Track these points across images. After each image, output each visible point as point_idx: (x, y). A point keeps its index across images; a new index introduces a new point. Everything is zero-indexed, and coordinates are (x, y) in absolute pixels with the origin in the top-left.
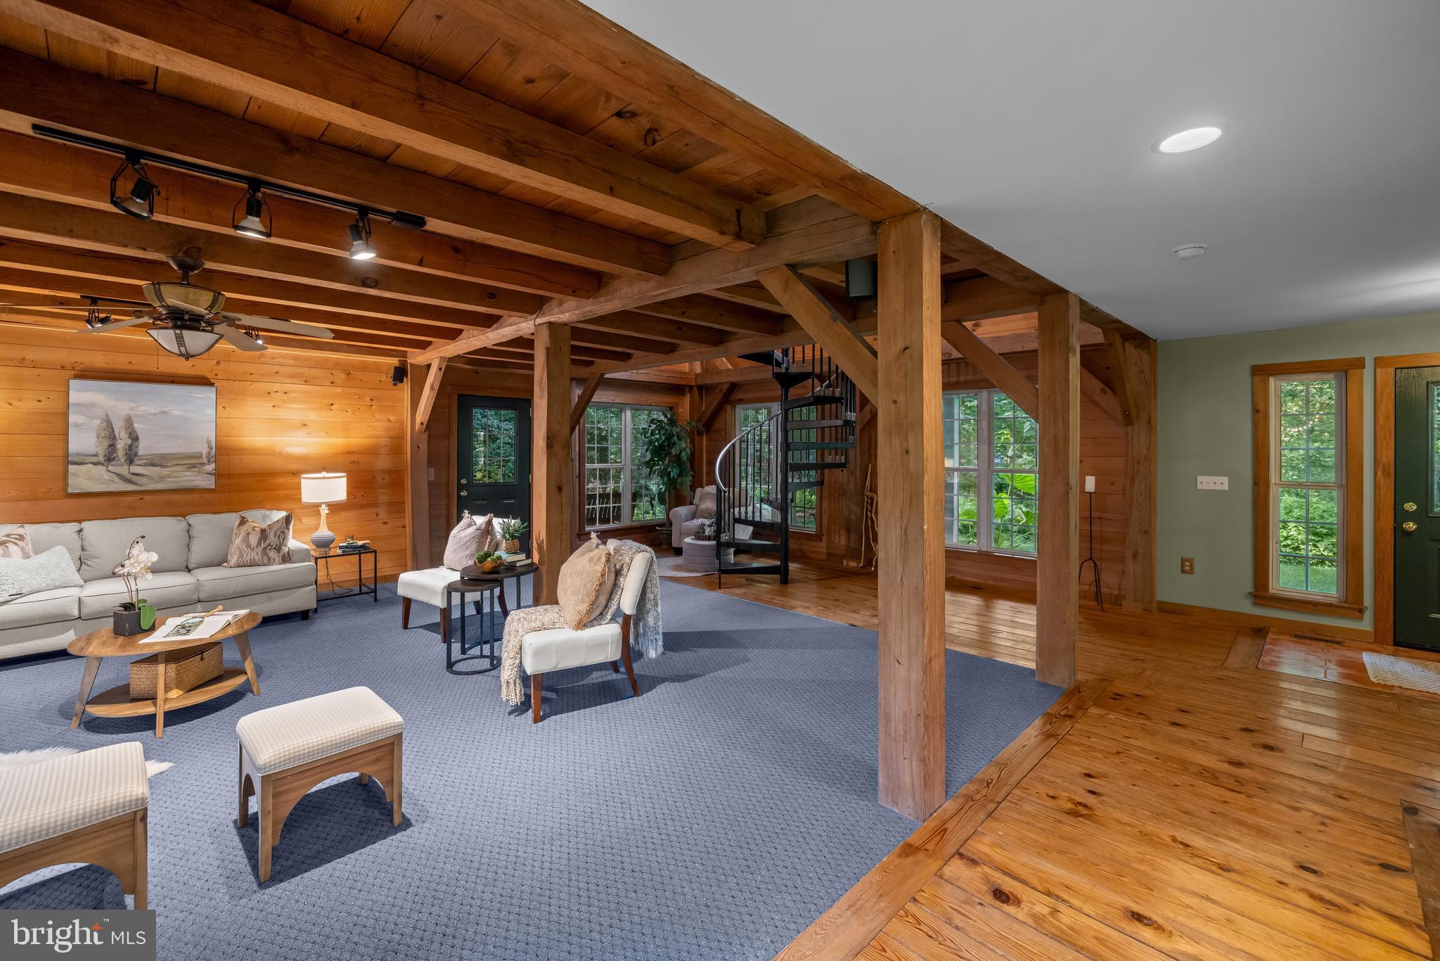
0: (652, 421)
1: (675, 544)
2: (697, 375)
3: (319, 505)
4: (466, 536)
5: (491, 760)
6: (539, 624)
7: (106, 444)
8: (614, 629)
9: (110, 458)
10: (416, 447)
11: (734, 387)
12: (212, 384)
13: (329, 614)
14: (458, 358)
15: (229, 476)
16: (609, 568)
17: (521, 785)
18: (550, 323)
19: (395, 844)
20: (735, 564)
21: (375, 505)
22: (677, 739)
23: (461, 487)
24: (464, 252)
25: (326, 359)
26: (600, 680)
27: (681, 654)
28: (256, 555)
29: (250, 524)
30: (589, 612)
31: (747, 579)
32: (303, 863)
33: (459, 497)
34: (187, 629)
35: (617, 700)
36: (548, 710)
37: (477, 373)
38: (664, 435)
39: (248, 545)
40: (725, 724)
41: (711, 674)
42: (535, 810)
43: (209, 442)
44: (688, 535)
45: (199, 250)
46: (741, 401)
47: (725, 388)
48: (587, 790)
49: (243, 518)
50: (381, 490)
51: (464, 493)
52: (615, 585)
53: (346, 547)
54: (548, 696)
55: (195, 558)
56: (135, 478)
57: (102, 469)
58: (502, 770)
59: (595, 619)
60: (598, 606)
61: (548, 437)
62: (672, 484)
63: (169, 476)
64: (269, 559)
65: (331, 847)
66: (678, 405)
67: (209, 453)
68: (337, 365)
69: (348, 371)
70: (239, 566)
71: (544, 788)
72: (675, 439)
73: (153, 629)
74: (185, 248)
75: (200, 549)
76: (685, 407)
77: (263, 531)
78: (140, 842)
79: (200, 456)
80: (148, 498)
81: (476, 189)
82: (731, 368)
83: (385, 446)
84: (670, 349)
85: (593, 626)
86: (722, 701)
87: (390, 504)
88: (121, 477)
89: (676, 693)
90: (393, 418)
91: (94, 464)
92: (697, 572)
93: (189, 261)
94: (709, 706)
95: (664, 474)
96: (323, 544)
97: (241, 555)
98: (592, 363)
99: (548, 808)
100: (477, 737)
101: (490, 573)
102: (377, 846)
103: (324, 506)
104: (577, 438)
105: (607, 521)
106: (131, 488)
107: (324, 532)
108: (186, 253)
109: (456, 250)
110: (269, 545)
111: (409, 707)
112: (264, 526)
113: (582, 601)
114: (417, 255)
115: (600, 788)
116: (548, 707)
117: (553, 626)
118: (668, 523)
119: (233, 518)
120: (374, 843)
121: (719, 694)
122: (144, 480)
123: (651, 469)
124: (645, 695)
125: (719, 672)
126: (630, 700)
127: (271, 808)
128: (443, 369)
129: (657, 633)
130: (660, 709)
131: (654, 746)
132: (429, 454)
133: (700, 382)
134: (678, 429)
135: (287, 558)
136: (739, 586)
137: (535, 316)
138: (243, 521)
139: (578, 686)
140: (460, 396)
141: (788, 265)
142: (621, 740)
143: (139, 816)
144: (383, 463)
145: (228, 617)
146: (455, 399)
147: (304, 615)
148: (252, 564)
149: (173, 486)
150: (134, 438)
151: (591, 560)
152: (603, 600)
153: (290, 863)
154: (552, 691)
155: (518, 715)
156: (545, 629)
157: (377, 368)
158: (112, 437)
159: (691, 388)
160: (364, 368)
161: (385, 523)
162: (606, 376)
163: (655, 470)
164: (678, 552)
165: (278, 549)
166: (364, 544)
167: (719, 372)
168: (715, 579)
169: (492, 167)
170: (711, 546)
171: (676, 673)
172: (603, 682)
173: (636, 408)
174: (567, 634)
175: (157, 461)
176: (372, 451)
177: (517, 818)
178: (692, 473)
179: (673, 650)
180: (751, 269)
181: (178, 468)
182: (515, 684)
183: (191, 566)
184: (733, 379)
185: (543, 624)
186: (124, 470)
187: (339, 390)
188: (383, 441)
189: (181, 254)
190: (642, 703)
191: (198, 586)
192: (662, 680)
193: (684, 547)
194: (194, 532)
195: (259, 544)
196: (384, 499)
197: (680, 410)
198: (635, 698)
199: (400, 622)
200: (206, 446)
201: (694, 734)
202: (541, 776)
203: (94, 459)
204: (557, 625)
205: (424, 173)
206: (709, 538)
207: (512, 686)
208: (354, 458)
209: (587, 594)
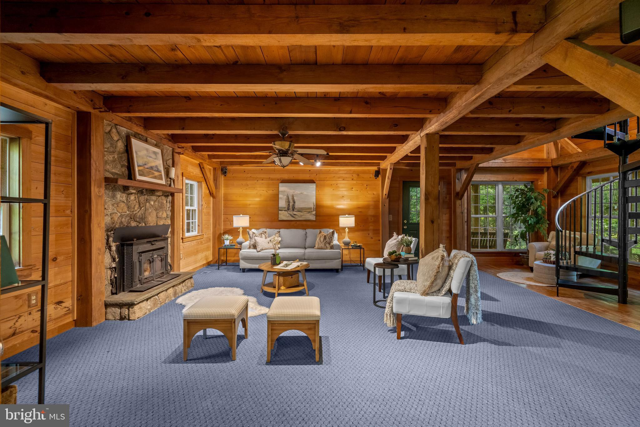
0: (517, 190)
1: (530, 265)
2: (552, 160)
3: (345, 228)
4: (392, 244)
5: (368, 349)
6: (403, 288)
7: (287, 204)
8: (448, 300)
9: (288, 209)
10: (384, 205)
11: (583, 164)
12: (315, 183)
13: (346, 272)
14: (398, 163)
15: (320, 216)
16: (443, 264)
17: (374, 366)
18: (427, 134)
19: (312, 369)
20: (577, 283)
21: (368, 230)
22: (476, 378)
23: (404, 224)
24: (370, 103)
25: (350, 170)
26: (444, 329)
27: (505, 329)
28: (322, 245)
29: (322, 233)
30: (431, 286)
31: (585, 294)
32: (282, 361)
33: (403, 228)
34: (287, 265)
35: (448, 342)
36: (408, 335)
37: (412, 170)
38: (525, 198)
39: (320, 241)
40: (518, 383)
41: (523, 347)
42: (373, 382)
43: (314, 204)
44: (539, 260)
45: (286, 127)
46: (590, 173)
47: (575, 166)
48: (405, 384)
49: (320, 231)
50: (370, 224)
51: (405, 227)
52: (448, 275)
53: (353, 246)
54: (412, 328)
55: (307, 245)
56: (294, 216)
57: (286, 212)
58: (370, 356)
59: (435, 292)
60: (436, 285)
61: (426, 194)
62: (530, 227)
63: (303, 215)
64: (326, 247)
65: (293, 359)
66: (537, 180)
67: (314, 207)
68: (354, 172)
69: (358, 174)
70: (318, 249)
71: (384, 373)
72: (533, 200)
73: (280, 264)
74: (282, 128)
75: (309, 242)
76: (543, 181)
77: (325, 236)
78: (233, 330)
79: (311, 208)
80: (298, 223)
81: (357, 65)
82: (580, 151)
83: (372, 205)
84: (517, 141)
85: (433, 295)
86: (523, 366)
87: (374, 230)
88: (291, 215)
89: (489, 351)
90: (375, 193)
91: (285, 211)
92: (543, 283)
93: (284, 132)
94: (511, 366)
95: (525, 221)
96: (347, 244)
97: (318, 245)
98: (471, 158)
99: (380, 384)
100: (369, 336)
101: (394, 261)
102: (306, 366)
103: (347, 228)
104: (466, 201)
105: (486, 247)
106: (293, 219)
107: (347, 239)
108: (283, 130)
109: (367, 103)
110: (326, 242)
111: (351, 314)
112: (326, 235)
113: (427, 280)
114: (349, 109)
115: (412, 386)
116: (408, 334)
117: (410, 291)
118: (526, 253)
119: (318, 231)
120: (306, 365)
121: (523, 362)
122: (296, 217)
123: (516, 218)
124: (467, 345)
125: (530, 348)
126: (456, 345)
127: (270, 334)
128: (392, 169)
129: (478, 309)
130: (473, 356)
131: (458, 376)
132: (389, 209)
133: (555, 164)
134: (536, 194)
135: (332, 247)
136: (576, 298)
137: (419, 132)
138: (320, 232)
139: (430, 328)
140: (403, 182)
141: (568, 39)
142: (439, 365)
143: (233, 321)
144: (371, 212)
145: (299, 264)
146: (402, 183)
147: (336, 271)
148: (321, 249)
149: (304, 219)
150: (294, 202)
151: (433, 258)
152: (439, 282)
153: (279, 359)
154: (415, 326)
155: (392, 333)
156: (405, 291)
157: (368, 172)
158: (289, 202)
159: (548, 168)
160: (364, 172)
161: (372, 238)
162: (480, 165)
163: (519, 219)
164: (531, 269)
165: (329, 244)
166: (360, 245)
167: (570, 155)
168: (555, 289)
169: (336, 41)
170: (552, 267)
171: (496, 339)
172: (445, 330)
173: (504, 183)
174: (417, 296)
175: (300, 210)
176: (367, 207)
177: (363, 382)
178: (548, 222)
179: (500, 325)
180: (535, 54)
181: (305, 213)
182: (390, 316)
183: (306, 247)
184: (582, 158)
185: (405, 289)
186: (291, 213)
187: (355, 182)
188: (371, 203)
189: (281, 130)
190: (463, 348)
191: (304, 254)
192: (484, 340)
193: (534, 267)
194: (308, 235)
195: (323, 241)
196: (371, 228)
197: (539, 183)
198: (460, 345)
199: (366, 281)
200: (313, 205)
201: (490, 380)
202: (386, 366)
203: (284, 209)
204: (412, 291)
205: (333, 64)
206: (551, 263)
207: (389, 317)
208: (360, 210)
209: (430, 277)
